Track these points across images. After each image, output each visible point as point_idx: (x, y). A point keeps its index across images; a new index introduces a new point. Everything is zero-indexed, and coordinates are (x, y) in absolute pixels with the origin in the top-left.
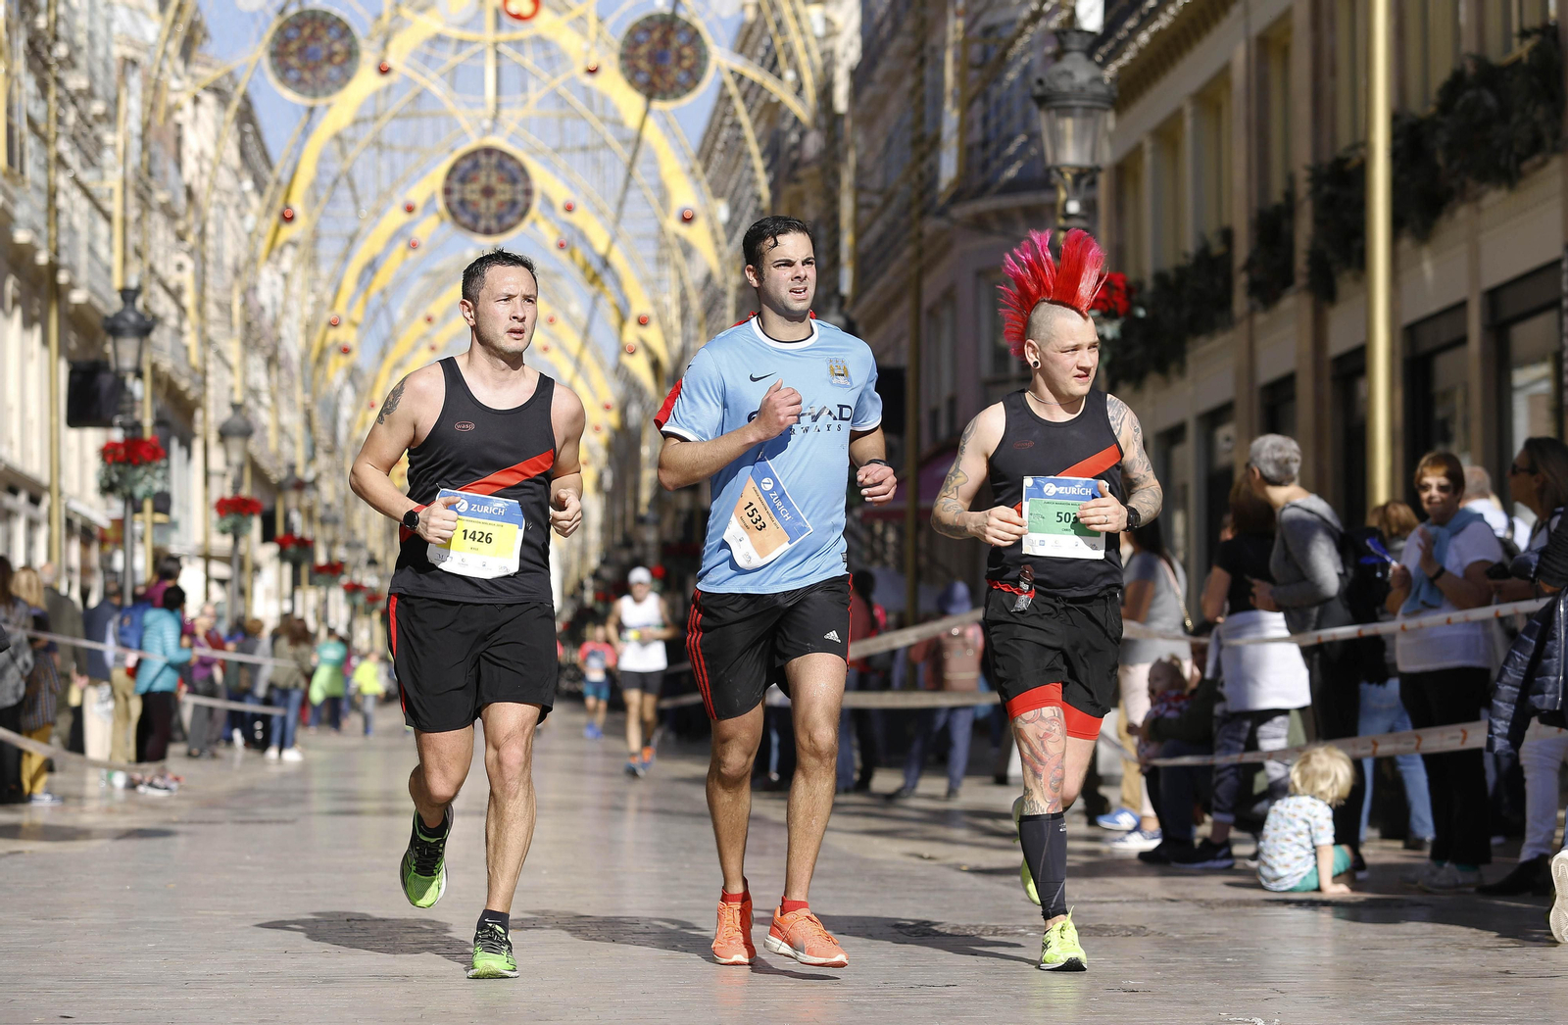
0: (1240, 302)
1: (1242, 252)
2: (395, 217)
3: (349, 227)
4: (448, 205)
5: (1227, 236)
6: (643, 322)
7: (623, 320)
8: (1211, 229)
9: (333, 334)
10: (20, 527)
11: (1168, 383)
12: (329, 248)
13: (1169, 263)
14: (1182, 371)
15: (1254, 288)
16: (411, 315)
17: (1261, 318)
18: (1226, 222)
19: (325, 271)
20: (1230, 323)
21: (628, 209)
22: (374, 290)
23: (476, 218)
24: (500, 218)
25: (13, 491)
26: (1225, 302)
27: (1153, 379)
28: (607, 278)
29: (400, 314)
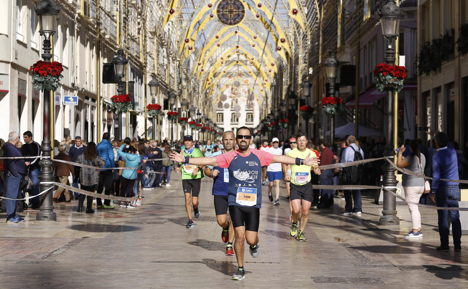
0: (456, 53)
1: (457, 37)
2: (206, 8)
3: (191, 11)
4: (218, 16)
5: (453, 31)
6: (283, 41)
7: (277, 40)
8: (449, 28)
9: (187, 44)
10: (89, 109)
11: (436, 74)
12: (186, 17)
13: (437, 37)
14: (440, 71)
15: (460, 49)
16: (211, 36)
17: (462, 58)
18: (453, 28)
19: (184, 24)
20: (454, 58)
21: (277, 6)
22: (200, 30)
23: (227, 20)
24: (234, 20)
25: (87, 98)
26: (452, 52)
27: (432, 73)
28: (272, 27)
29: (208, 35)
